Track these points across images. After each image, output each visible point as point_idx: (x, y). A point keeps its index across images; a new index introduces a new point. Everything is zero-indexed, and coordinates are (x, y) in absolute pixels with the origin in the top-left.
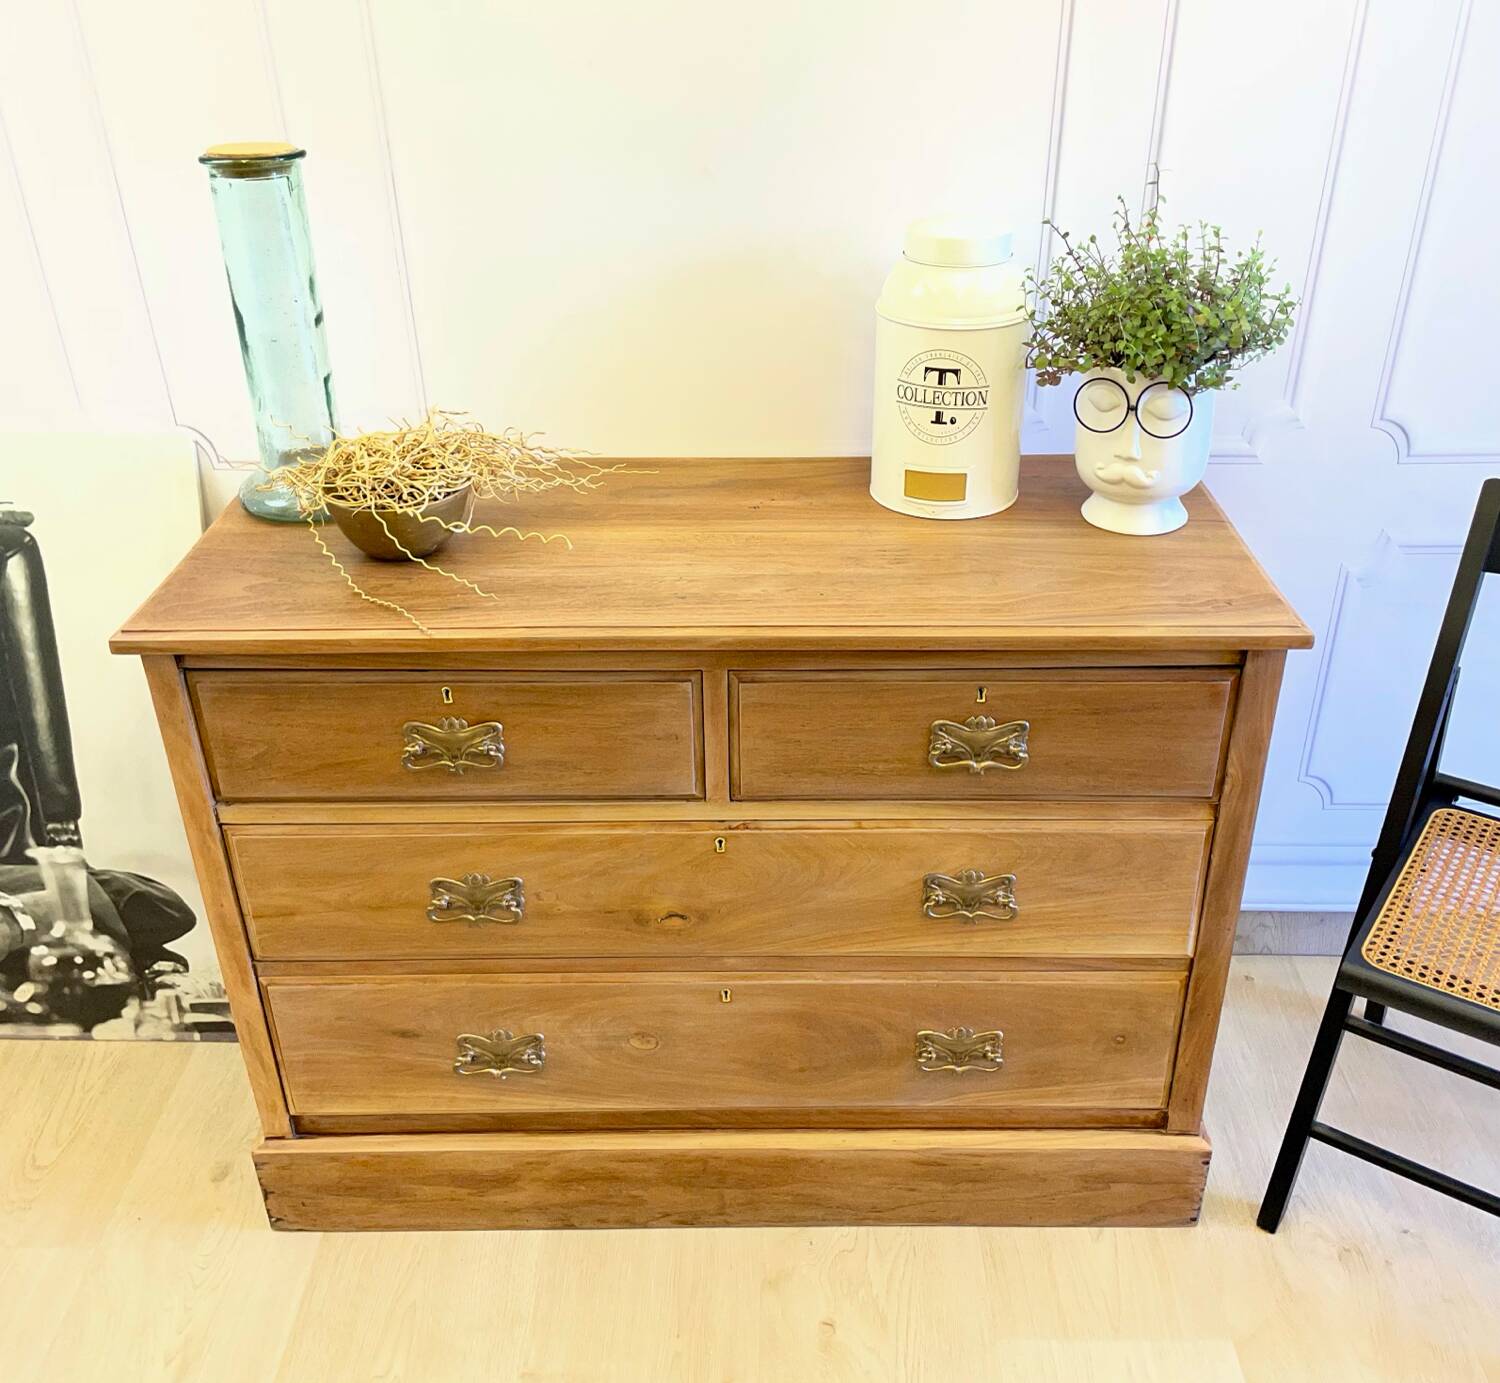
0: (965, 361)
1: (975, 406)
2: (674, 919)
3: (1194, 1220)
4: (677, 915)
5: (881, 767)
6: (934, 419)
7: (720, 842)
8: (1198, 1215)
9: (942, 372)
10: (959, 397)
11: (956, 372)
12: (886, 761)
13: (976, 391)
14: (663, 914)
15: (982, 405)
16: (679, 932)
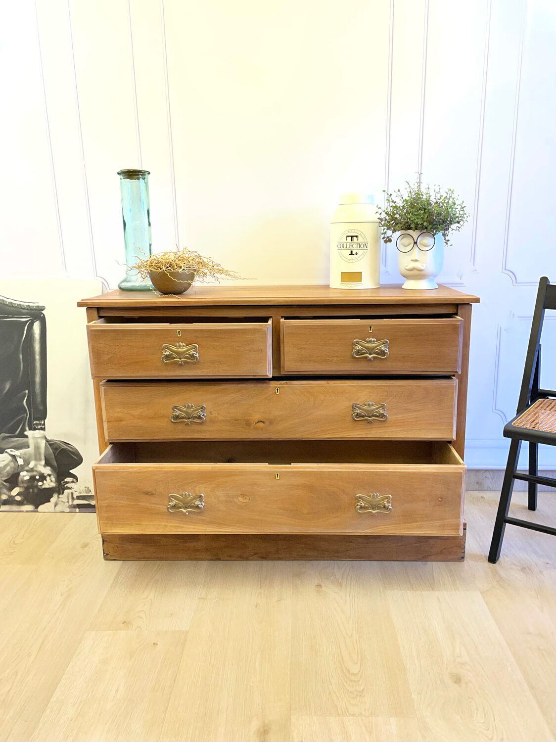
0: (360, 233)
1: (364, 249)
2: (260, 423)
3: (463, 558)
4: (262, 421)
5: (335, 359)
6: (350, 253)
7: (277, 389)
8: (464, 555)
9: (352, 237)
10: (358, 245)
11: (357, 236)
12: (337, 357)
13: (364, 243)
14: (256, 421)
15: (366, 248)
16: (262, 429)
